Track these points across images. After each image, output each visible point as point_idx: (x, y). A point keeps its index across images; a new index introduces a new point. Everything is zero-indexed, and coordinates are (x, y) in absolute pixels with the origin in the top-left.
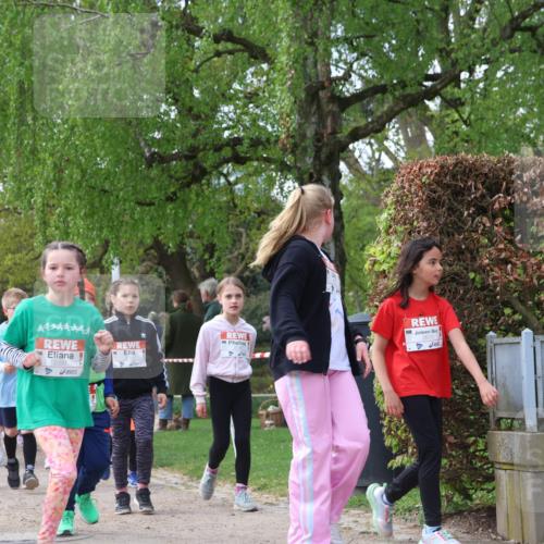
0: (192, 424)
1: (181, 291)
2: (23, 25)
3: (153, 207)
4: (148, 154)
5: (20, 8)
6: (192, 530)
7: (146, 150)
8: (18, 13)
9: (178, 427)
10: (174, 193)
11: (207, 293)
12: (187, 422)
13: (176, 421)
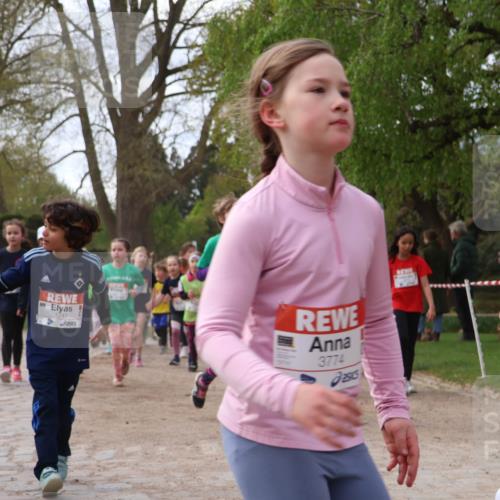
0: (442, 337)
1: (431, 230)
2: (318, 25)
3: (413, 164)
4: (411, 122)
5: (317, 13)
6: (447, 422)
7: (409, 119)
8: (315, 16)
9: (430, 339)
10: (431, 153)
11: (455, 232)
12: (437, 335)
13: (429, 333)
